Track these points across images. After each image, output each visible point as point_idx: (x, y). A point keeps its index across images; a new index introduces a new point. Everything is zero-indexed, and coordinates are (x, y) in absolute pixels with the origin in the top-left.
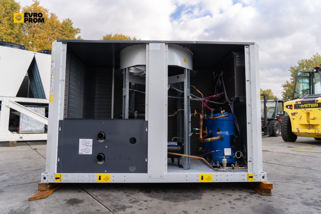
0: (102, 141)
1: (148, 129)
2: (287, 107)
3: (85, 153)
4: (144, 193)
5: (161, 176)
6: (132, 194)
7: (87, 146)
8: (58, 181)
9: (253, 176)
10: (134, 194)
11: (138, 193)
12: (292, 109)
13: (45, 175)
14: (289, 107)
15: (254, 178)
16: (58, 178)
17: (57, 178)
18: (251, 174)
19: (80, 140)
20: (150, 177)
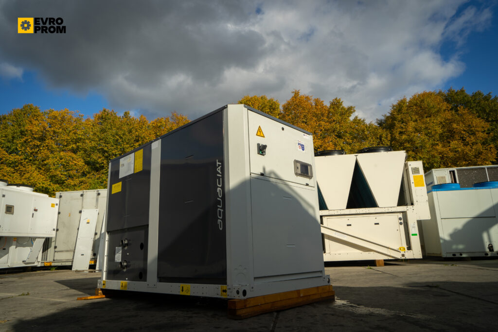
0: (126, 248)
3: (118, 261)
5: (155, 285)
7: (119, 254)
8: (104, 287)
9: (227, 290)
13: (99, 281)
15: (227, 293)
16: (104, 284)
18: (224, 287)
19: (116, 248)
20: (148, 285)
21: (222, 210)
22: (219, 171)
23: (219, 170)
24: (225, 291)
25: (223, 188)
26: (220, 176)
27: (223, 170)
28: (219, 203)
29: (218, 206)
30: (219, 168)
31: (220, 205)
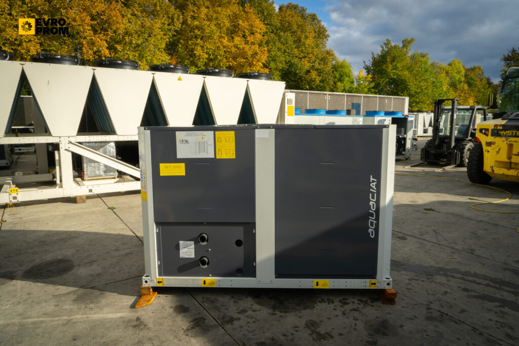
0: (205, 243)
1: (255, 230)
2: (481, 131)
3: (186, 257)
4: (253, 299)
5: (271, 282)
6: (240, 300)
7: (188, 249)
8: (160, 285)
9: (376, 283)
10: (242, 299)
11: (246, 297)
12: (487, 135)
13: (146, 279)
14: (484, 131)
15: (376, 285)
16: (161, 282)
17: (159, 282)
18: (373, 281)
19: (180, 242)
20: (259, 281)
21: (375, 222)
22: (374, 187)
23: (373, 185)
24: (375, 284)
25: (378, 202)
26: (375, 191)
27: (378, 186)
28: (372, 215)
29: (370, 217)
30: (374, 183)
31: (373, 217)
